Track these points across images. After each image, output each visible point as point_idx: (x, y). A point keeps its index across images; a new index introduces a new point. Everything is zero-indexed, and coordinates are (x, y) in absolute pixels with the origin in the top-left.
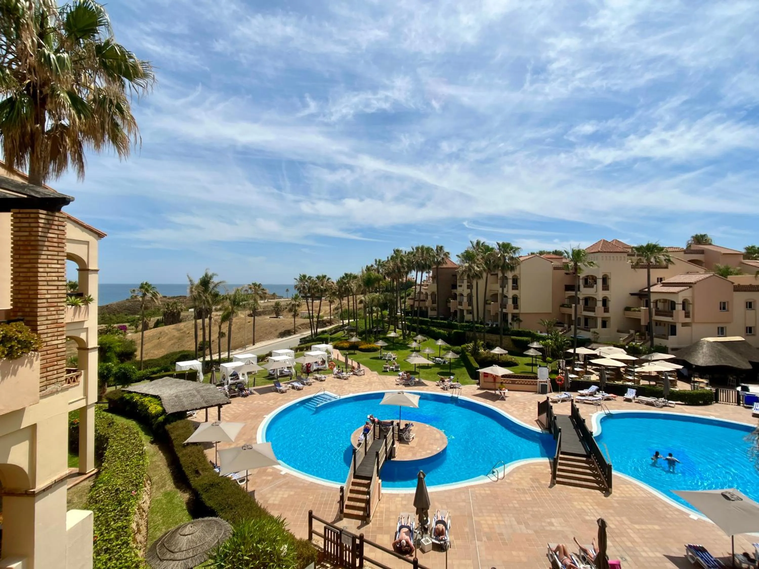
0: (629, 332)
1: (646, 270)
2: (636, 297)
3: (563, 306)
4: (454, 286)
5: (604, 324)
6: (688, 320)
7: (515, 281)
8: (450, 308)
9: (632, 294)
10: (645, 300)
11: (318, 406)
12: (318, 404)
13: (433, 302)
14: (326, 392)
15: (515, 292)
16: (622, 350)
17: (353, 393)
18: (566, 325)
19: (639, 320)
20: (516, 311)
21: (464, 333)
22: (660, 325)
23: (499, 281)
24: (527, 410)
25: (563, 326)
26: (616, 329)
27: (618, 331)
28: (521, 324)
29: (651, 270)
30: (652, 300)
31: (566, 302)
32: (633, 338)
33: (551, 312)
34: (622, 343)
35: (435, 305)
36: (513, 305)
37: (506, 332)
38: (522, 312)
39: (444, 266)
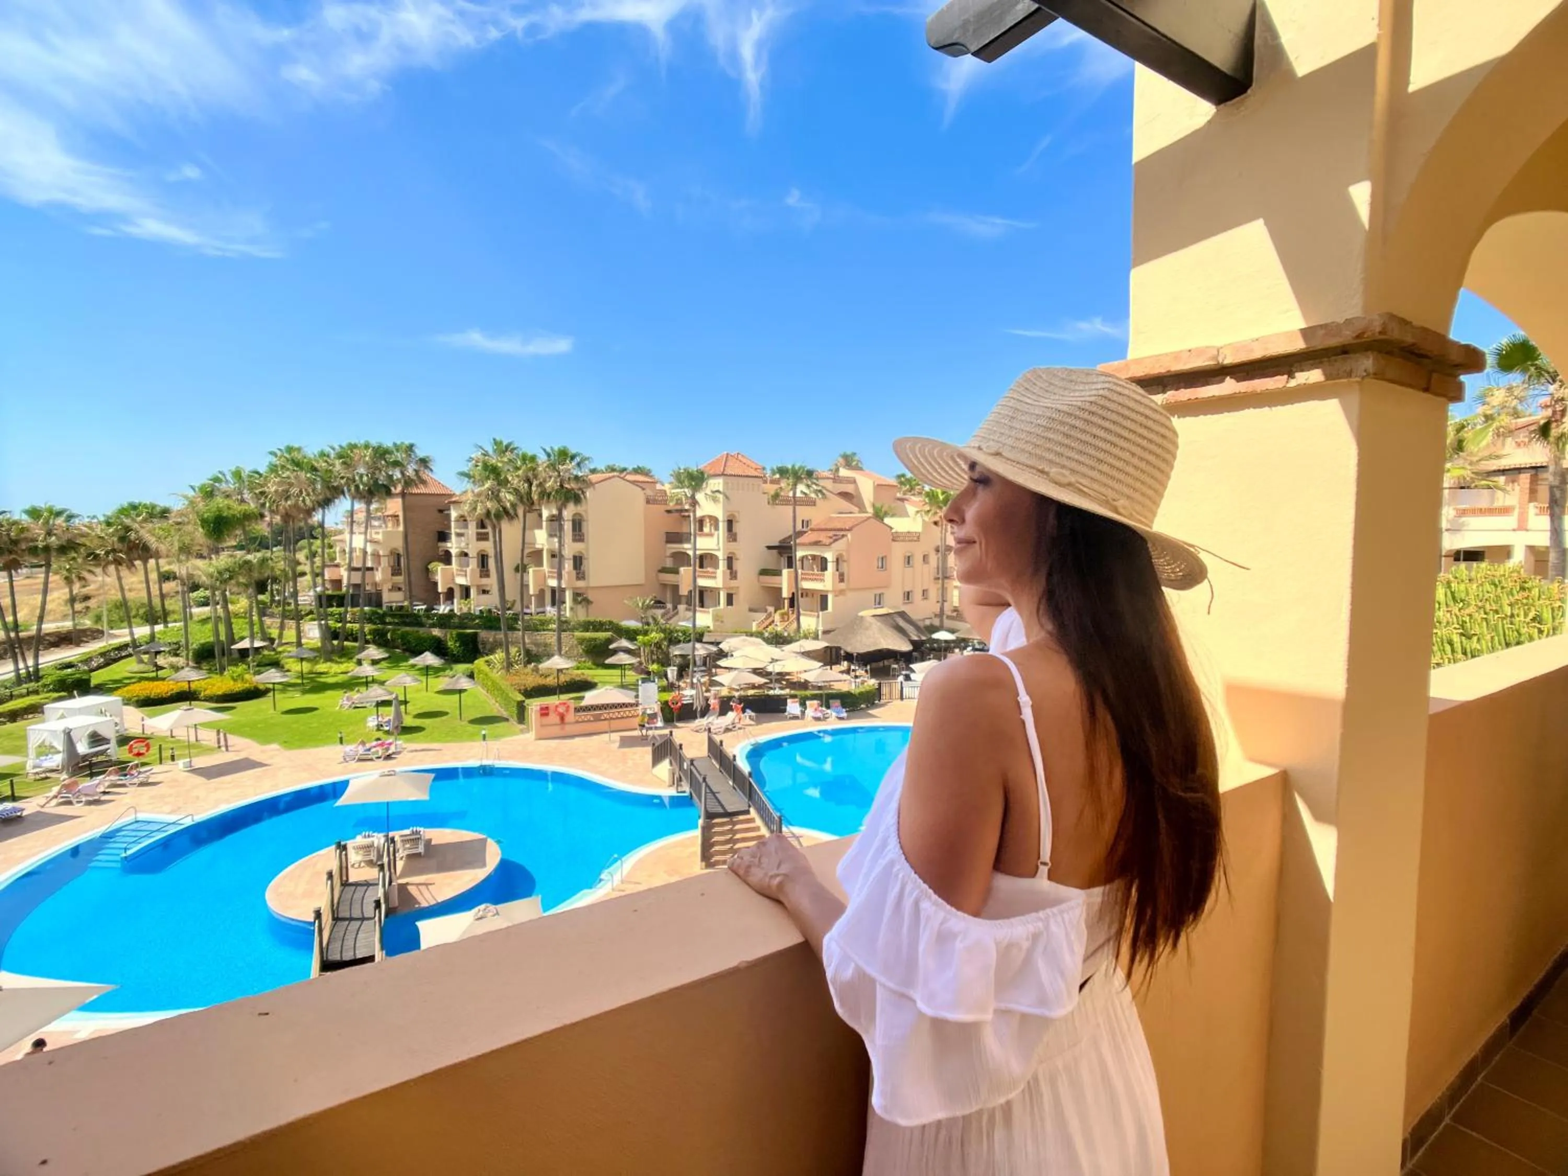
0: (766, 611)
1: (790, 508)
2: (775, 552)
3: (664, 570)
4: (443, 536)
5: (730, 600)
6: (842, 586)
7: (577, 524)
8: (435, 584)
9: (769, 548)
10: (786, 555)
11: (129, 852)
12: (126, 849)
13: (396, 571)
14: (141, 816)
15: (579, 546)
16: (759, 640)
17: (227, 801)
18: (669, 606)
19: (780, 589)
20: (581, 584)
21: (476, 634)
22: (807, 595)
23: (544, 524)
24: (630, 763)
25: (664, 608)
26: (747, 607)
27: (751, 610)
28: (591, 607)
29: (798, 508)
30: (798, 558)
31: (669, 563)
32: (771, 620)
33: (643, 582)
34: (754, 629)
35: (400, 579)
36: (574, 572)
37: (565, 627)
38: (592, 585)
39: (422, 490)
